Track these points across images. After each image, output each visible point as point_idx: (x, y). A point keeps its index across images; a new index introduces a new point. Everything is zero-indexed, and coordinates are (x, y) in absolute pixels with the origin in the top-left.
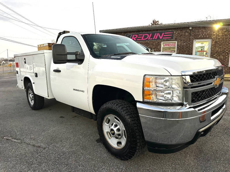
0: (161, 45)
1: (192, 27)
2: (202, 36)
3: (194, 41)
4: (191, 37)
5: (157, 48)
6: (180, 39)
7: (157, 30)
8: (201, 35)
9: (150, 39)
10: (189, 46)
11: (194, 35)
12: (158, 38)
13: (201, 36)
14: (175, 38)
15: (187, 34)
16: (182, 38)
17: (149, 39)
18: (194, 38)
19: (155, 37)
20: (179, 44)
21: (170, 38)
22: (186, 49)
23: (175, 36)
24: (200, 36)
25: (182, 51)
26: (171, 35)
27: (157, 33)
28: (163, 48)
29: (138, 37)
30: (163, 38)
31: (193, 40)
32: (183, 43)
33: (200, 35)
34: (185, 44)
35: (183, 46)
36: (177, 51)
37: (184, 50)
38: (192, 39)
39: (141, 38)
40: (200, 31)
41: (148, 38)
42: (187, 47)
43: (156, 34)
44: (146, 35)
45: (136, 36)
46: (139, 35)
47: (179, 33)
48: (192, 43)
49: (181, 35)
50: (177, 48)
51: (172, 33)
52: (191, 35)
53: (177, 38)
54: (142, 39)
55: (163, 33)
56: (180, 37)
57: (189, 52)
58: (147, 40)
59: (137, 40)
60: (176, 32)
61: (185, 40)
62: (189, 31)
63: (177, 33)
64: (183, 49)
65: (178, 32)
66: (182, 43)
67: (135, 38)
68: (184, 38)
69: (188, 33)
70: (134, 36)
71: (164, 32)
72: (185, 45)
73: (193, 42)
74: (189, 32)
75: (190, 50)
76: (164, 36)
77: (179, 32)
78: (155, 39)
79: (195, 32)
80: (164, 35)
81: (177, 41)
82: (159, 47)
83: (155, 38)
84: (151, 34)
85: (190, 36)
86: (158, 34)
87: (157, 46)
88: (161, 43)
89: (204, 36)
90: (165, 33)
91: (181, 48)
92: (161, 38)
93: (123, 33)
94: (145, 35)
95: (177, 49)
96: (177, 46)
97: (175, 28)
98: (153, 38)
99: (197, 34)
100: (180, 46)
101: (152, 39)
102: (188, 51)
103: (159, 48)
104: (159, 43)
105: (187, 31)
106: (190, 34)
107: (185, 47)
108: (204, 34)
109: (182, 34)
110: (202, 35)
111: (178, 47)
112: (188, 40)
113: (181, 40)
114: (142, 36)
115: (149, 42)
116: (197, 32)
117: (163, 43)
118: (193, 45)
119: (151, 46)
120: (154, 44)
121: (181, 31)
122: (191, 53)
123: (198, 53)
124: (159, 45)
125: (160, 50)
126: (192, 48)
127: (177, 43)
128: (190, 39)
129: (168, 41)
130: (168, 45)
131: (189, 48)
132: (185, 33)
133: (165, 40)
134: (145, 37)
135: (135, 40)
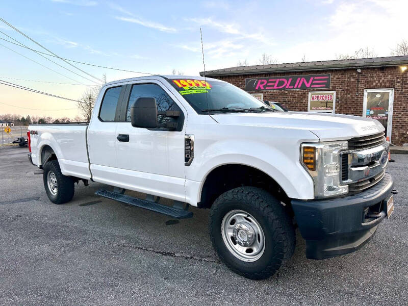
0: (308, 97)
1: (361, 69)
2: (379, 84)
3: (365, 90)
4: (360, 85)
5: (302, 103)
6: (341, 88)
7: (301, 73)
8: (377, 82)
9: (289, 87)
10: (357, 100)
11: (366, 81)
12: (303, 86)
13: (377, 84)
14: (333, 87)
15: (352, 80)
16: (344, 86)
17: (287, 87)
18: (365, 86)
20: (339, 96)
21: (324, 86)
22: (350, 104)
23: (332, 83)
24: (374, 84)
25: (345, 108)
26: (326, 81)
27: (301, 77)
28: (311, 102)
29: (268, 84)
31: (363, 90)
32: (346, 94)
33: (375, 81)
34: (349, 96)
35: (346, 100)
36: (336, 108)
37: (348, 106)
38: (361, 88)
39: (273, 86)
40: (375, 75)
41: (285, 85)
42: (353, 102)
43: (299, 79)
45: (264, 83)
46: (270, 80)
47: (340, 78)
49: (342, 82)
50: (336, 102)
51: (328, 77)
52: (359, 82)
53: (335, 87)
54: (275, 87)
55: (312, 78)
56: (341, 84)
57: (357, 110)
58: (284, 88)
59: (267, 88)
60: (334, 77)
61: (349, 90)
62: (357, 75)
63: (335, 79)
64: (346, 104)
65: (337, 76)
66: (344, 94)
67: (263, 85)
68: (348, 86)
69: (354, 78)
70: (260, 81)
71: (313, 76)
72: (349, 98)
73: (363, 94)
74: (356, 77)
75: (358, 106)
76: (314, 82)
77: (340, 77)
78: (297, 88)
79: (366, 77)
80: (314, 80)
81: (335, 92)
82: (304, 101)
83: (298, 86)
84: (290, 80)
85: (358, 84)
86: (303, 79)
87: (302, 99)
88: (308, 93)
89: (381, 84)
90: (315, 78)
91: (343, 102)
92: (308, 85)
93: (240, 77)
94: (279, 81)
95: (336, 104)
96: (336, 100)
97: (332, 71)
98: (294, 86)
99: (369, 80)
100: (341, 100)
101: (292, 87)
103: (305, 103)
104: (304, 93)
105: (353, 76)
106: (357, 80)
107: (349, 102)
108: (381, 81)
109: (344, 80)
110: (379, 81)
111: (338, 102)
112: (355, 90)
113: (343, 90)
114: (275, 82)
115: (286, 92)
116: (370, 77)
117: (312, 94)
118: (363, 98)
119: (292, 99)
120: (296, 95)
121: (342, 74)
122: (361, 112)
123: (372, 112)
124: (305, 97)
125: (307, 106)
126: (362, 104)
127: (337, 94)
128: (358, 88)
129: (321, 90)
130: (320, 98)
131: (356, 104)
132: (349, 78)
133: (315, 89)
134: (281, 83)
135: (262, 88)
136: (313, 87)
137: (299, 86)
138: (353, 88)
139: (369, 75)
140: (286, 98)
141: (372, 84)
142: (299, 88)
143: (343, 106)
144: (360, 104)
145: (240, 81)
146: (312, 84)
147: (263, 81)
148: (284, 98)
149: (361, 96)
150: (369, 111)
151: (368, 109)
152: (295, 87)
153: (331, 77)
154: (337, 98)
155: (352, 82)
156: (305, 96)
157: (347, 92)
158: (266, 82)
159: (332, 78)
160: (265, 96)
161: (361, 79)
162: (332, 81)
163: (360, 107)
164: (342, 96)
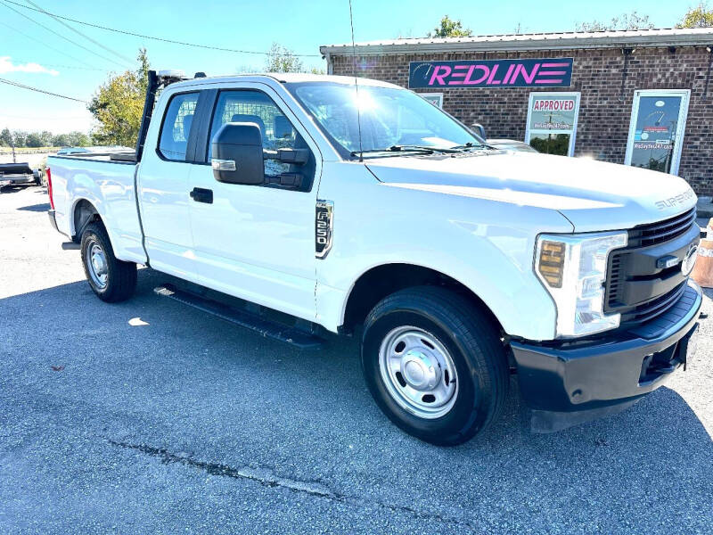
0: (527, 103)
2: (663, 81)
3: (635, 93)
4: (627, 81)
5: (516, 114)
6: (591, 87)
8: (659, 76)
9: (494, 82)
10: (620, 111)
11: (639, 74)
12: (520, 80)
13: (660, 80)
14: (576, 84)
15: (614, 71)
16: (598, 83)
17: (489, 82)
18: (637, 85)
19: (511, 78)
20: (587, 102)
21: (560, 81)
22: (607, 118)
23: (574, 76)
24: (655, 80)
25: (597, 126)
26: (563, 73)
27: (517, 63)
28: (533, 112)
29: (453, 75)
30: (537, 82)
31: (633, 91)
32: (600, 99)
33: (656, 75)
34: (605, 103)
35: (599, 111)
36: (579, 126)
37: (601, 122)
38: (629, 87)
39: (463, 79)
40: (657, 62)
41: (485, 77)
42: (613, 115)
43: (512, 66)
44: (478, 67)
45: (445, 71)
46: (456, 67)
47: (590, 67)
48: (628, 103)
49: (593, 75)
50: (580, 114)
51: (567, 65)
52: (626, 75)
53: (580, 84)
54: (467, 82)
55: (537, 66)
56: (592, 79)
57: (617, 130)
59: (450, 83)
60: (580, 64)
61: (607, 91)
62: (623, 62)
63: (581, 68)
64: (599, 118)
65: (584, 63)
66: (596, 99)
67: (444, 76)
68: (604, 83)
69: (617, 67)
70: (437, 69)
71: (538, 62)
72: (604, 106)
73: (632, 99)
74: (621, 66)
75: (620, 122)
76: (541, 74)
77: (590, 64)
78: (508, 84)
79: (640, 66)
80: (541, 69)
81: (580, 93)
82: (520, 111)
83: (509, 81)
84: (496, 67)
85: (624, 79)
86: (520, 66)
87: (515, 107)
88: (528, 96)
89: (667, 80)
90: (544, 66)
91: (592, 115)
92: (529, 80)
93: (400, 59)
94: (475, 70)
95: (579, 118)
96: (580, 110)
97: (577, 51)
98: (502, 80)
99: (646, 71)
100: (590, 111)
101: (499, 82)
102: (615, 126)
103: (522, 114)
104: (521, 95)
105: (617, 62)
106: (623, 71)
107: (605, 114)
108: (668, 75)
109: (598, 71)
110: (664, 75)
111: (584, 114)
112: (617, 91)
113: (595, 91)
114: (466, 71)
115: (488, 92)
116: (648, 66)
117: (535, 98)
118: (631, 107)
119: (497, 105)
120: (506, 99)
121: (595, 59)
122: (624, 134)
123: (645, 136)
124: (521, 103)
125: (525, 122)
126: (628, 119)
127: (582, 99)
128: (623, 87)
129: (553, 90)
130: (551, 106)
131: (617, 118)
132: (607, 67)
133: (542, 87)
134: (478, 74)
135: (442, 83)
136: (537, 85)
137: (512, 82)
138: (613, 87)
139: (647, 62)
140: (487, 103)
141: (651, 80)
143: (593, 122)
144: (625, 118)
145: (399, 68)
146: (537, 77)
147: (443, 68)
148: (483, 103)
149: (629, 103)
150: (640, 133)
151: (637, 129)
152: (505, 82)
153: (575, 64)
154: (582, 106)
155: (614, 74)
156: (522, 101)
157: (602, 95)
158: (449, 70)
159: (575, 67)
160: (446, 100)
161: (630, 70)
162: (575, 71)
163: (624, 126)
164: (591, 103)
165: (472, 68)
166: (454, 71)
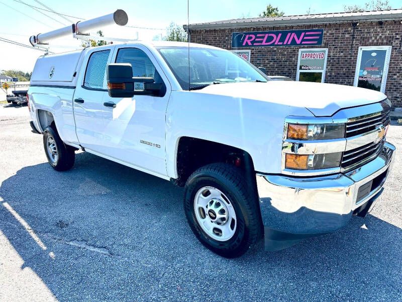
0: (298, 55)
2: (375, 41)
3: (360, 47)
4: (354, 42)
5: (291, 61)
6: (334, 45)
8: (373, 38)
9: (279, 44)
10: (350, 59)
11: (361, 37)
12: (294, 43)
13: (373, 41)
14: (325, 43)
15: (347, 36)
16: (338, 43)
17: (276, 43)
18: (360, 44)
19: (288, 41)
20: (332, 54)
21: (316, 42)
22: (343, 63)
23: (324, 39)
24: (370, 41)
25: (337, 67)
26: (318, 37)
27: (292, 32)
28: (301, 60)
29: (256, 40)
30: (303, 43)
31: (358, 47)
32: (339, 52)
33: (371, 37)
34: (342, 54)
35: (338, 59)
36: (327, 68)
37: (340, 65)
38: (356, 45)
39: (262, 41)
40: (372, 30)
41: (274, 41)
42: (346, 61)
43: (289, 34)
44: (270, 35)
45: (251, 38)
46: (258, 35)
47: (334, 34)
48: (355, 54)
49: (335, 38)
50: (327, 61)
51: (320, 33)
52: (354, 38)
53: (328, 44)
54: (264, 43)
55: (303, 34)
56: (334, 41)
57: (349, 70)
58: (273, 45)
59: (254, 44)
60: (327, 32)
61: (343, 47)
62: (352, 31)
63: (328, 34)
64: (338, 63)
65: (330, 32)
66: (337, 52)
67: (251, 40)
68: (341, 43)
69: (349, 34)
70: (247, 36)
71: (304, 31)
72: (341, 56)
73: (357, 52)
74: (351, 33)
75: (351, 65)
76: (305, 38)
77: (334, 32)
78: (287, 45)
79: (362, 33)
80: (305, 36)
81: (327, 49)
82: (294, 59)
83: (287, 43)
84: (280, 35)
85: (353, 40)
86: (293, 34)
87: (291, 57)
88: (298, 51)
89: (378, 41)
90: (307, 33)
91: (334, 61)
92: (298, 42)
93: (227, 31)
95: (327, 63)
96: (328, 59)
97: (326, 25)
99: (366, 36)
100: (333, 59)
101: (281, 43)
102: (348, 68)
103: (294, 61)
104: (294, 51)
105: (349, 31)
106: (352, 36)
107: (342, 61)
108: (378, 37)
109: (338, 36)
110: (376, 38)
111: (330, 61)
112: (349, 47)
113: (336, 48)
114: (263, 37)
115: (275, 49)
116: (366, 33)
117: (302, 52)
118: (357, 56)
119: (280, 56)
120: (286, 53)
121: (336, 29)
122: (353, 72)
123: (365, 73)
124: (294, 55)
125: (296, 65)
126: (355, 63)
127: (329, 52)
128: (352, 45)
129: (312, 47)
130: (311, 56)
131: (349, 63)
132: (343, 34)
133: (306, 46)
134: (270, 39)
135: (250, 44)
137: (289, 43)
138: (347, 45)
139: (366, 31)
140: (275, 55)
141: (368, 41)
142: (289, 45)
143: (335, 65)
145: (226, 36)
146: (303, 40)
148: (273, 55)
150: (362, 71)
151: (361, 69)
152: (285, 43)
153: (325, 32)
154: (329, 56)
155: (347, 38)
157: (340, 50)
158: (254, 37)
159: (325, 34)
160: (252, 54)
161: (356, 35)
162: (324, 37)
163: (353, 67)
164: (334, 54)
165: (267, 36)
166: (257, 37)
